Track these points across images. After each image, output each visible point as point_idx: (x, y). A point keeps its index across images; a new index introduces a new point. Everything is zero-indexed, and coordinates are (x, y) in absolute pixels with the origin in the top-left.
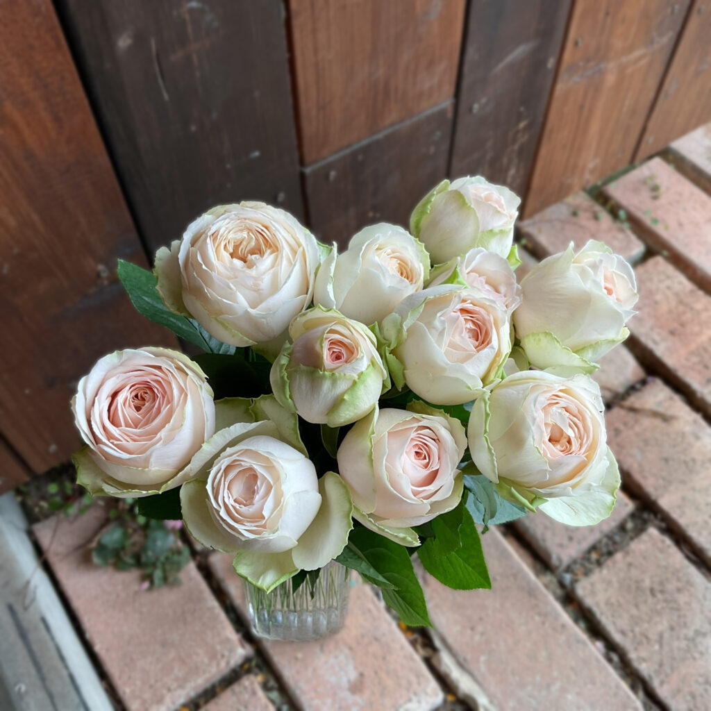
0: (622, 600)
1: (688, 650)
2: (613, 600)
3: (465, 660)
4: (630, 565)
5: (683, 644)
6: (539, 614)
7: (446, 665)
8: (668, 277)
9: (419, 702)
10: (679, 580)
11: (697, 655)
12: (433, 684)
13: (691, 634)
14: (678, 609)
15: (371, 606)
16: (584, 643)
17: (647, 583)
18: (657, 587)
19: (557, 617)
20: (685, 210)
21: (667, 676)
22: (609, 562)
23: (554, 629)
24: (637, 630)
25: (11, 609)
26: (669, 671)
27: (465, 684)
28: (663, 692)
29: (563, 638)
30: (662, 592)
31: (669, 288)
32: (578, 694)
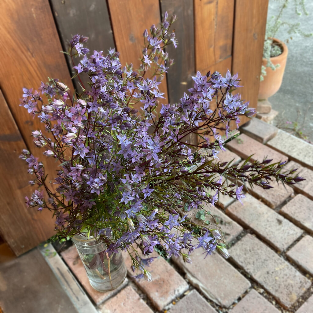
0: (241, 254)
1: (262, 265)
2: (238, 254)
3: (194, 274)
4: (242, 244)
5: (261, 264)
6: (216, 260)
7: (189, 277)
9: (181, 287)
10: (258, 246)
11: (265, 266)
12: (185, 283)
13: (263, 261)
14: (258, 254)
15: (165, 263)
16: (230, 266)
17: (248, 249)
18: (251, 249)
19: (221, 260)
20: (252, 147)
21: (256, 273)
22: (236, 244)
23: (221, 263)
24: (246, 261)
25: (58, 269)
26: (256, 271)
27: (195, 281)
28: (256, 277)
29: (223, 266)
30: (253, 250)
32: (229, 280)
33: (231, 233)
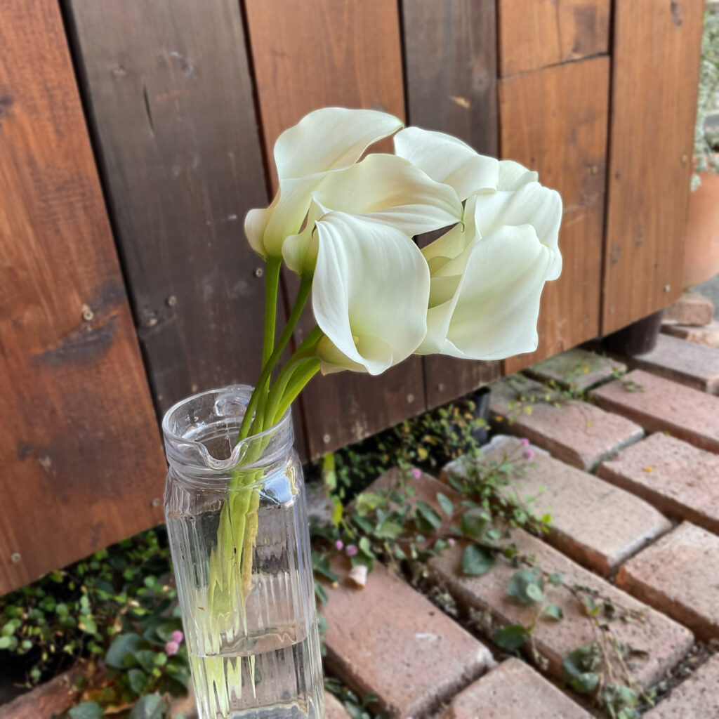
4: (703, 690)
8: (673, 446)
20: (675, 399)
22: (676, 690)
31: (676, 453)
33: (650, 650)
